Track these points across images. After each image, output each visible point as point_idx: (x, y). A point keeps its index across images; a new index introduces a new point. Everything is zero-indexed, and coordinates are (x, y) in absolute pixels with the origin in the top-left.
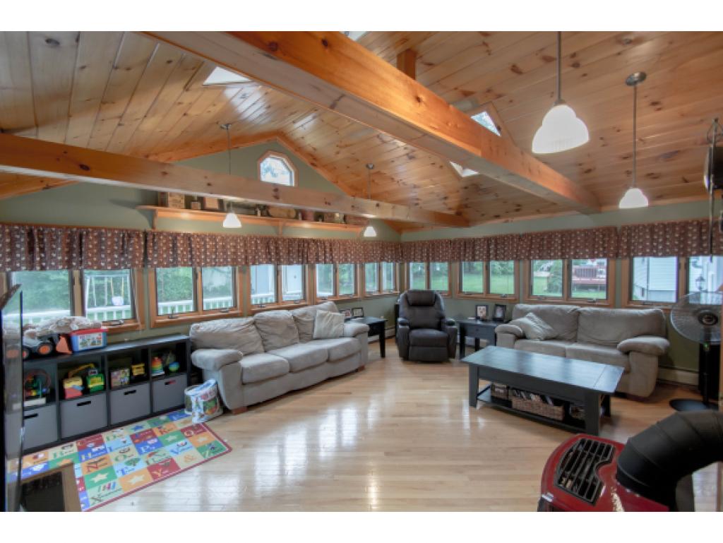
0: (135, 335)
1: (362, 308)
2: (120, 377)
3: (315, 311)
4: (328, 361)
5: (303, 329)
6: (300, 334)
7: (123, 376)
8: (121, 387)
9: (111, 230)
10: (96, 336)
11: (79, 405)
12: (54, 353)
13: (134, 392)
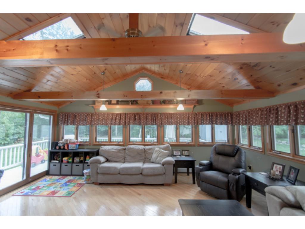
0: (88, 147)
1: (189, 151)
2: (77, 160)
3: (155, 148)
4: (141, 174)
5: (147, 156)
6: (145, 158)
7: (77, 159)
8: (77, 163)
9: (83, 113)
10: (74, 145)
11: (65, 165)
12: (64, 149)
13: (78, 165)
